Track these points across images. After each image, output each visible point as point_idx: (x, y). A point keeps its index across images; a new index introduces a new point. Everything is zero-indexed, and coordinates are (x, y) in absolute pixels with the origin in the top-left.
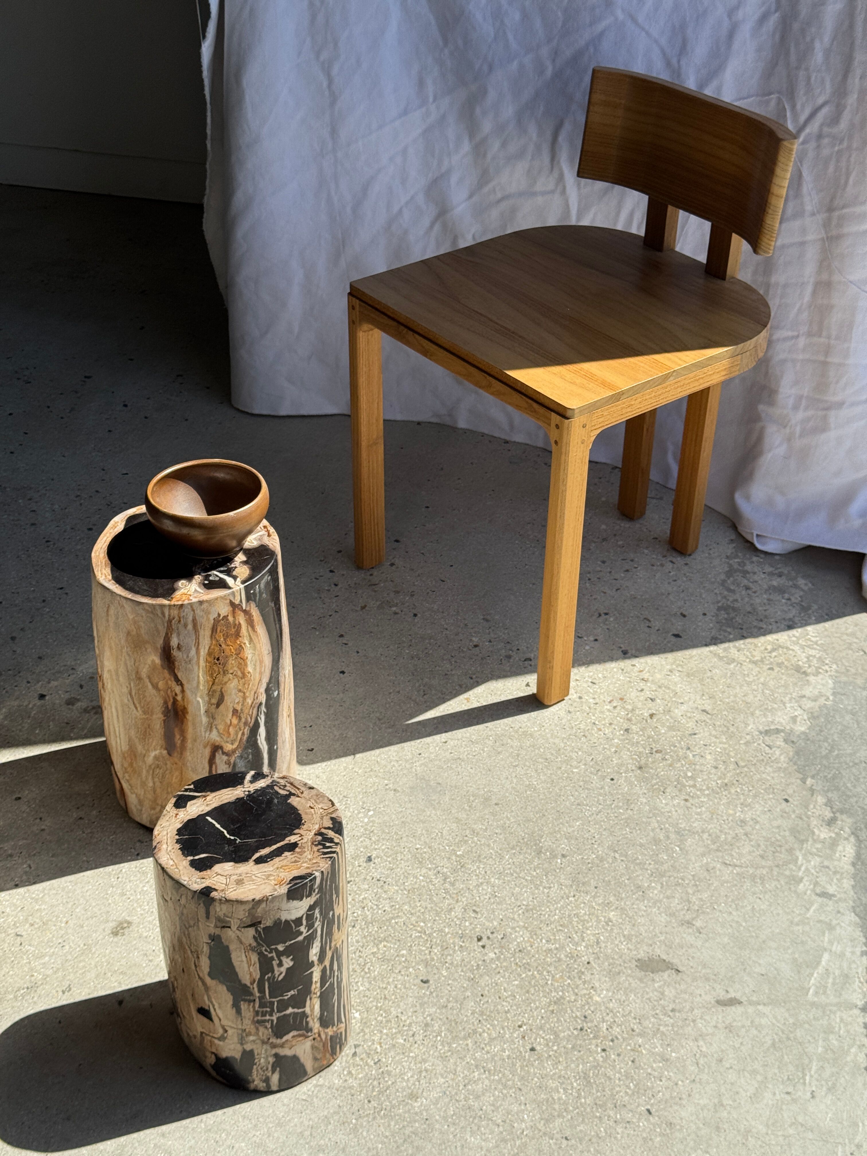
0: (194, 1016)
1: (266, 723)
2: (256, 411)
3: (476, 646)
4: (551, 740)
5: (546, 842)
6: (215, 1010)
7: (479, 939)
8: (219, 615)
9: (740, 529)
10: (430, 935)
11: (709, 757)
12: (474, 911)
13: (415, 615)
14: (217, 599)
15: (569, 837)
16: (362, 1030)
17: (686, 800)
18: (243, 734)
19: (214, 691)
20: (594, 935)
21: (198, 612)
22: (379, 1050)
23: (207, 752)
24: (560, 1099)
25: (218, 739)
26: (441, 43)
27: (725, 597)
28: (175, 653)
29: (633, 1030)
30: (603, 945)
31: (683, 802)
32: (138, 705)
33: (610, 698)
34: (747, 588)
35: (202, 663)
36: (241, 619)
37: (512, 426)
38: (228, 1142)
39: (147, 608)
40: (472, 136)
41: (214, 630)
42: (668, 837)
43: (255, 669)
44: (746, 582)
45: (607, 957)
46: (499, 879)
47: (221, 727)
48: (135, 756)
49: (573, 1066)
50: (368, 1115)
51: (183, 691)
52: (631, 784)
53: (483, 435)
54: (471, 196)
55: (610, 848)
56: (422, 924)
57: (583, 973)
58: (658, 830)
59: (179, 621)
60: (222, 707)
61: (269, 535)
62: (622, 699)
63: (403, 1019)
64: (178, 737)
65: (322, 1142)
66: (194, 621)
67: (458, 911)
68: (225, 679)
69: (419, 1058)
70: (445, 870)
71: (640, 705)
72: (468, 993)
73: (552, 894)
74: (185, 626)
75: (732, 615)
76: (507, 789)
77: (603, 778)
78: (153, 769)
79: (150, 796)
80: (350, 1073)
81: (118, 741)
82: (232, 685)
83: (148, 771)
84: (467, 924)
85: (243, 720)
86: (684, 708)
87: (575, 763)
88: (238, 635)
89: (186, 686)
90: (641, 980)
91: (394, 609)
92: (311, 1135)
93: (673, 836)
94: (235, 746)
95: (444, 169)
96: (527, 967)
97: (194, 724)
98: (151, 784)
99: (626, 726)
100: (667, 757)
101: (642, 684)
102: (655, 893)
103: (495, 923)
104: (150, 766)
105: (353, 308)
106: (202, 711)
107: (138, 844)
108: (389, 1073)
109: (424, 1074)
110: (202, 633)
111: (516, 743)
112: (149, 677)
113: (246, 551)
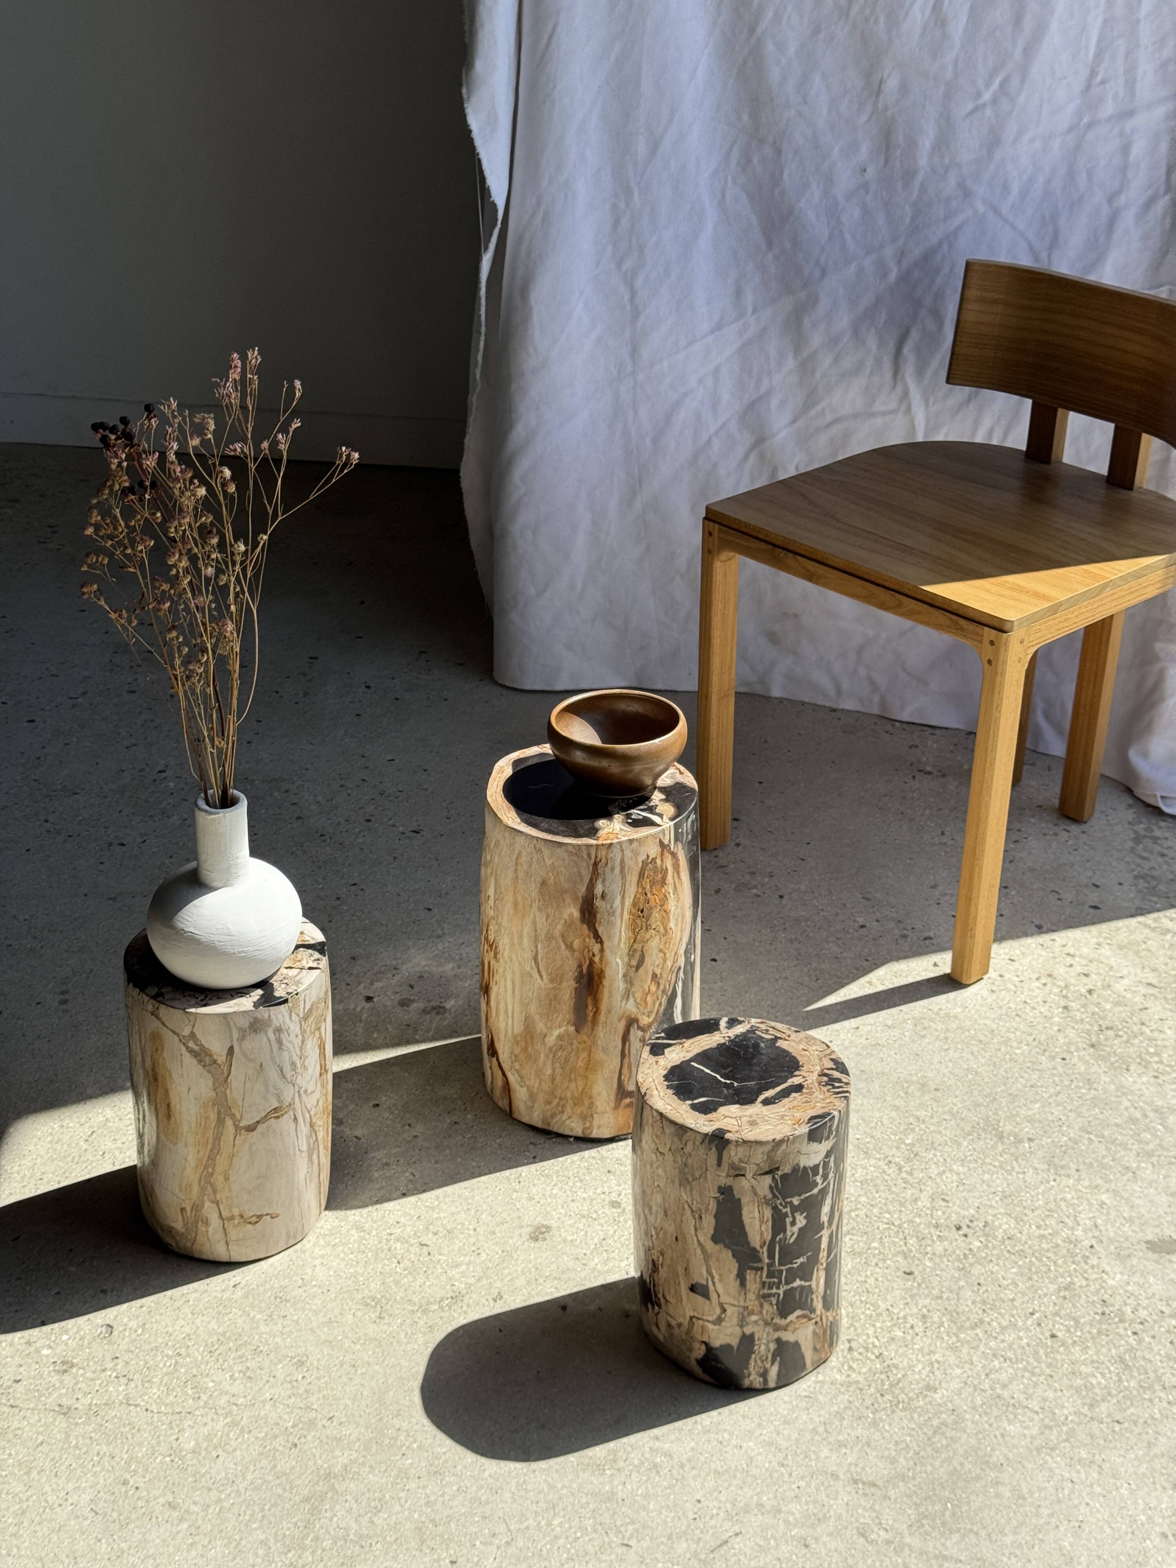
0: (684, 1297)
1: (683, 992)
2: (528, 687)
3: (862, 927)
4: (981, 1022)
5: (1006, 1127)
6: (714, 1283)
7: (959, 1228)
8: (648, 856)
9: (1138, 792)
10: (900, 1227)
11: (1169, 1032)
12: (944, 1200)
13: (781, 897)
14: (647, 837)
15: (1031, 1120)
16: (852, 1325)
17: (1156, 1077)
18: (660, 1004)
19: (635, 951)
20: (1090, 1219)
21: (628, 853)
22: (877, 1343)
23: (621, 1026)
24: (1099, 1383)
25: (634, 1010)
26: (764, 247)
27: (1139, 865)
28: (598, 903)
29: (1162, 1312)
30: (1103, 1229)
31: (1152, 1080)
32: (543, 973)
33: (1037, 976)
34: (1163, 855)
35: (626, 915)
36: (669, 863)
37: (839, 692)
38: (734, 1442)
39: (571, 849)
40: (797, 350)
41: (641, 875)
42: (1145, 1116)
43: (677, 925)
44: (1158, 849)
45: (1111, 1241)
46: (962, 1166)
47: (639, 995)
48: (532, 1038)
49: (1104, 1350)
50: (884, 1409)
51: (602, 950)
52: (1087, 1063)
53: (803, 703)
54: (794, 421)
55: (1082, 1129)
56: (887, 1216)
57: (1088, 1257)
58: (1132, 1109)
59: (606, 864)
60: (641, 970)
61: (681, 773)
62: (1050, 976)
63: (895, 1311)
64: (590, 1007)
65: (841, 1438)
66: (622, 862)
67: (924, 1201)
68: (648, 936)
69: (926, 1350)
70: (897, 1160)
71: (1073, 981)
72: (962, 1283)
73: (1029, 1180)
74: (613, 869)
75: (1153, 883)
76: (944, 1075)
77: (1053, 1058)
78: (553, 1051)
79: (546, 1086)
80: (850, 1368)
81: (510, 1022)
82: (654, 943)
83: (547, 1056)
84: (940, 1213)
85: (662, 987)
86: (1125, 982)
87: (1015, 1044)
88: (663, 882)
89: (605, 945)
90: (1157, 1262)
91: (754, 891)
92: (826, 1430)
93: (1151, 1115)
94: (651, 1020)
95: (762, 391)
96: (1021, 1254)
97: (610, 992)
98: (549, 1072)
99: (1063, 1003)
100: (1121, 1033)
101: (1069, 960)
102: (1147, 1172)
103: (972, 1212)
104: (551, 1049)
105: (710, 534)
106: (621, 975)
107: (531, 1147)
108: (896, 1367)
109: (936, 1365)
110: (628, 878)
111: (940, 1026)
112: (563, 936)
113: (663, 790)
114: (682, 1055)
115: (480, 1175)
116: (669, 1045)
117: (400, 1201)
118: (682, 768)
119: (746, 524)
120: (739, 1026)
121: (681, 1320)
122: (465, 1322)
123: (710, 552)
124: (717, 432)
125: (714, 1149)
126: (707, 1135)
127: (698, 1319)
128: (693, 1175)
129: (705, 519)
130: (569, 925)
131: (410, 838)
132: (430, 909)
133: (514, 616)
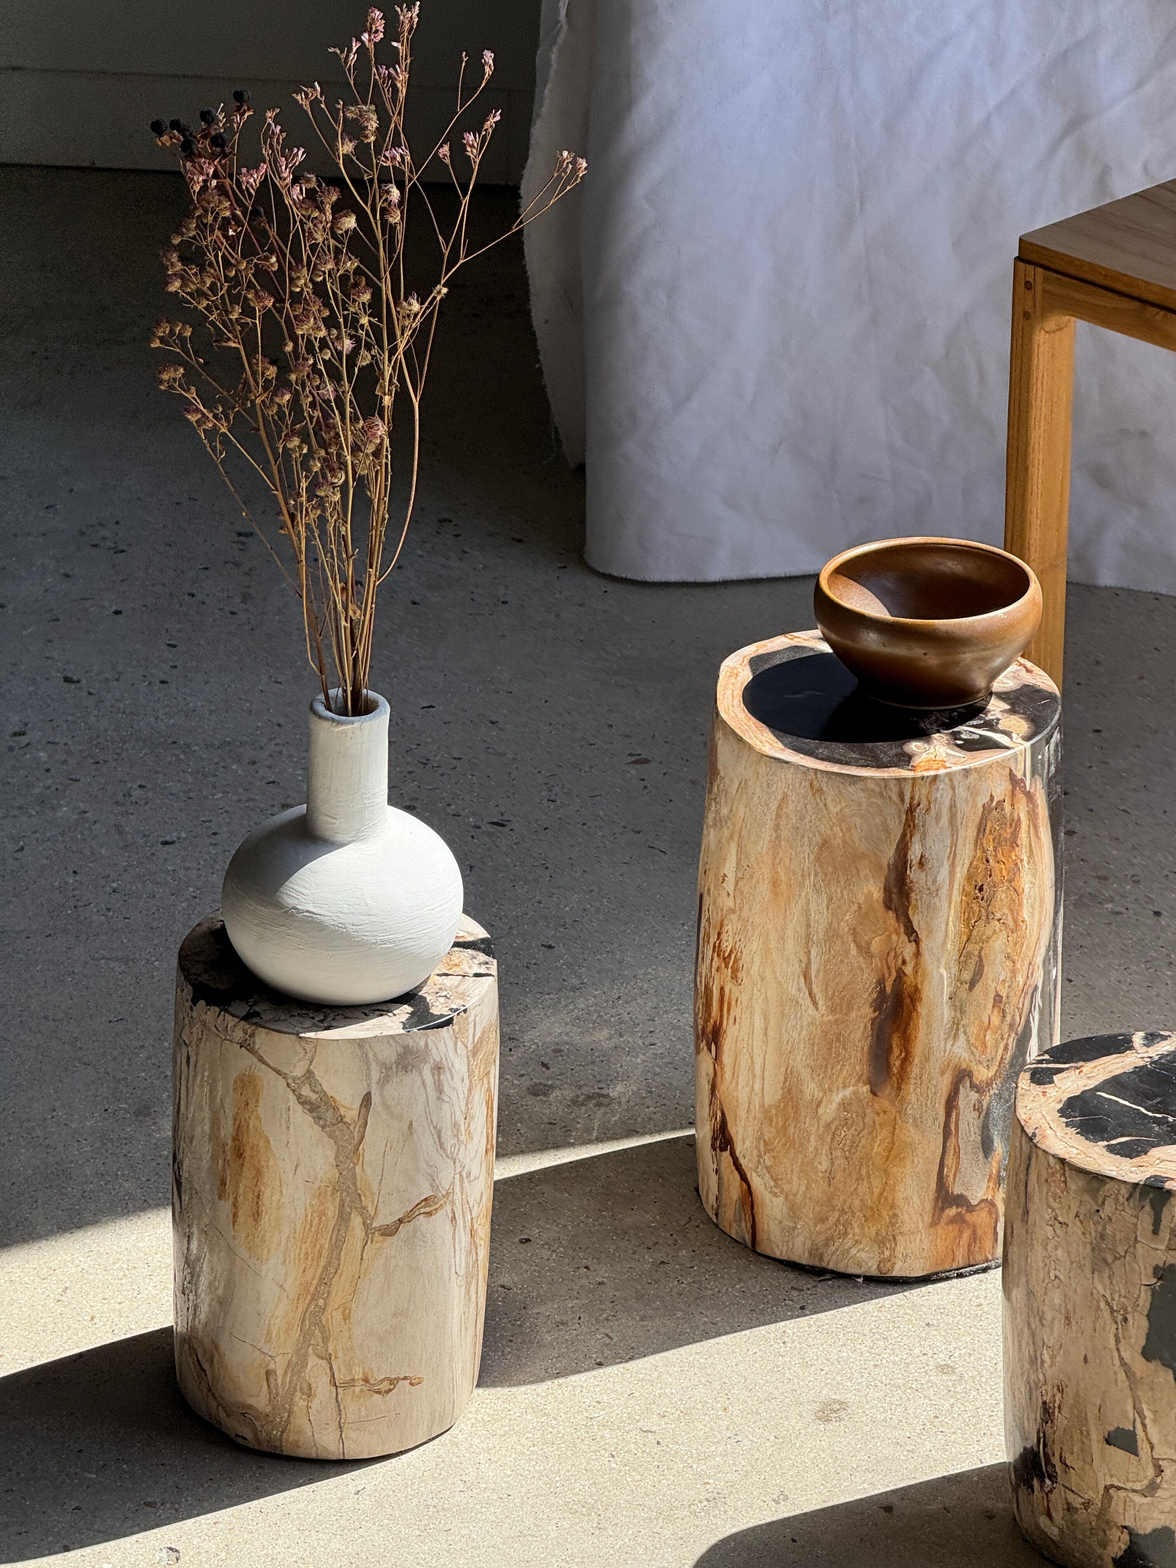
0: (1096, 1456)
1: (1040, 1030)
6: (1144, 1426)
8: (992, 797)
14: (991, 766)
18: (1006, 1048)
19: (969, 955)
21: (961, 792)
23: (944, 1084)
25: (965, 1055)
28: (914, 874)
32: (819, 997)
35: (956, 896)
36: (1022, 811)
39: (871, 785)
41: (981, 829)
43: (1032, 914)
47: (973, 1030)
48: (796, 1108)
51: (918, 954)
53: (1157, 597)
59: (928, 809)
60: (978, 988)
61: (1028, 671)
64: (896, 1051)
66: (953, 806)
68: (989, 932)
74: (938, 818)
78: (832, 1130)
79: (819, 1190)
81: (757, 1086)
82: (998, 945)
83: (821, 1138)
85: (1008, 1018)
88: (1014, 842)
89: (923, 945)
94: (991, 1073)
95: (1082, 32)
97: (929, 1024)
98: (824, 1165)
104: (828, 1125)
105: (1028, 286)
106: (945, 997)
107: (795, 1293)
110: (962, 833)
112: (854, 932)
113: (1003, 696)
114: (1084, 1081)
115: (719, 1334)
116: (1061, 1071)
117: (595, 1373)
118: (1029, 664)
119: (1093, 267)
120: (1164, 1043)
121: (1090, 1495)
122: (735, 1530)
123: (1027, 315)
124: (999, 107)
125: (1148, 1208)
126: (1137, 1184)
127: (1119, 1488)
128: (1114, 1251)
129: (1018, 259)
130: (864, 914)
131: (490, 834)
132: (550, 947)
133: (631, 447)
